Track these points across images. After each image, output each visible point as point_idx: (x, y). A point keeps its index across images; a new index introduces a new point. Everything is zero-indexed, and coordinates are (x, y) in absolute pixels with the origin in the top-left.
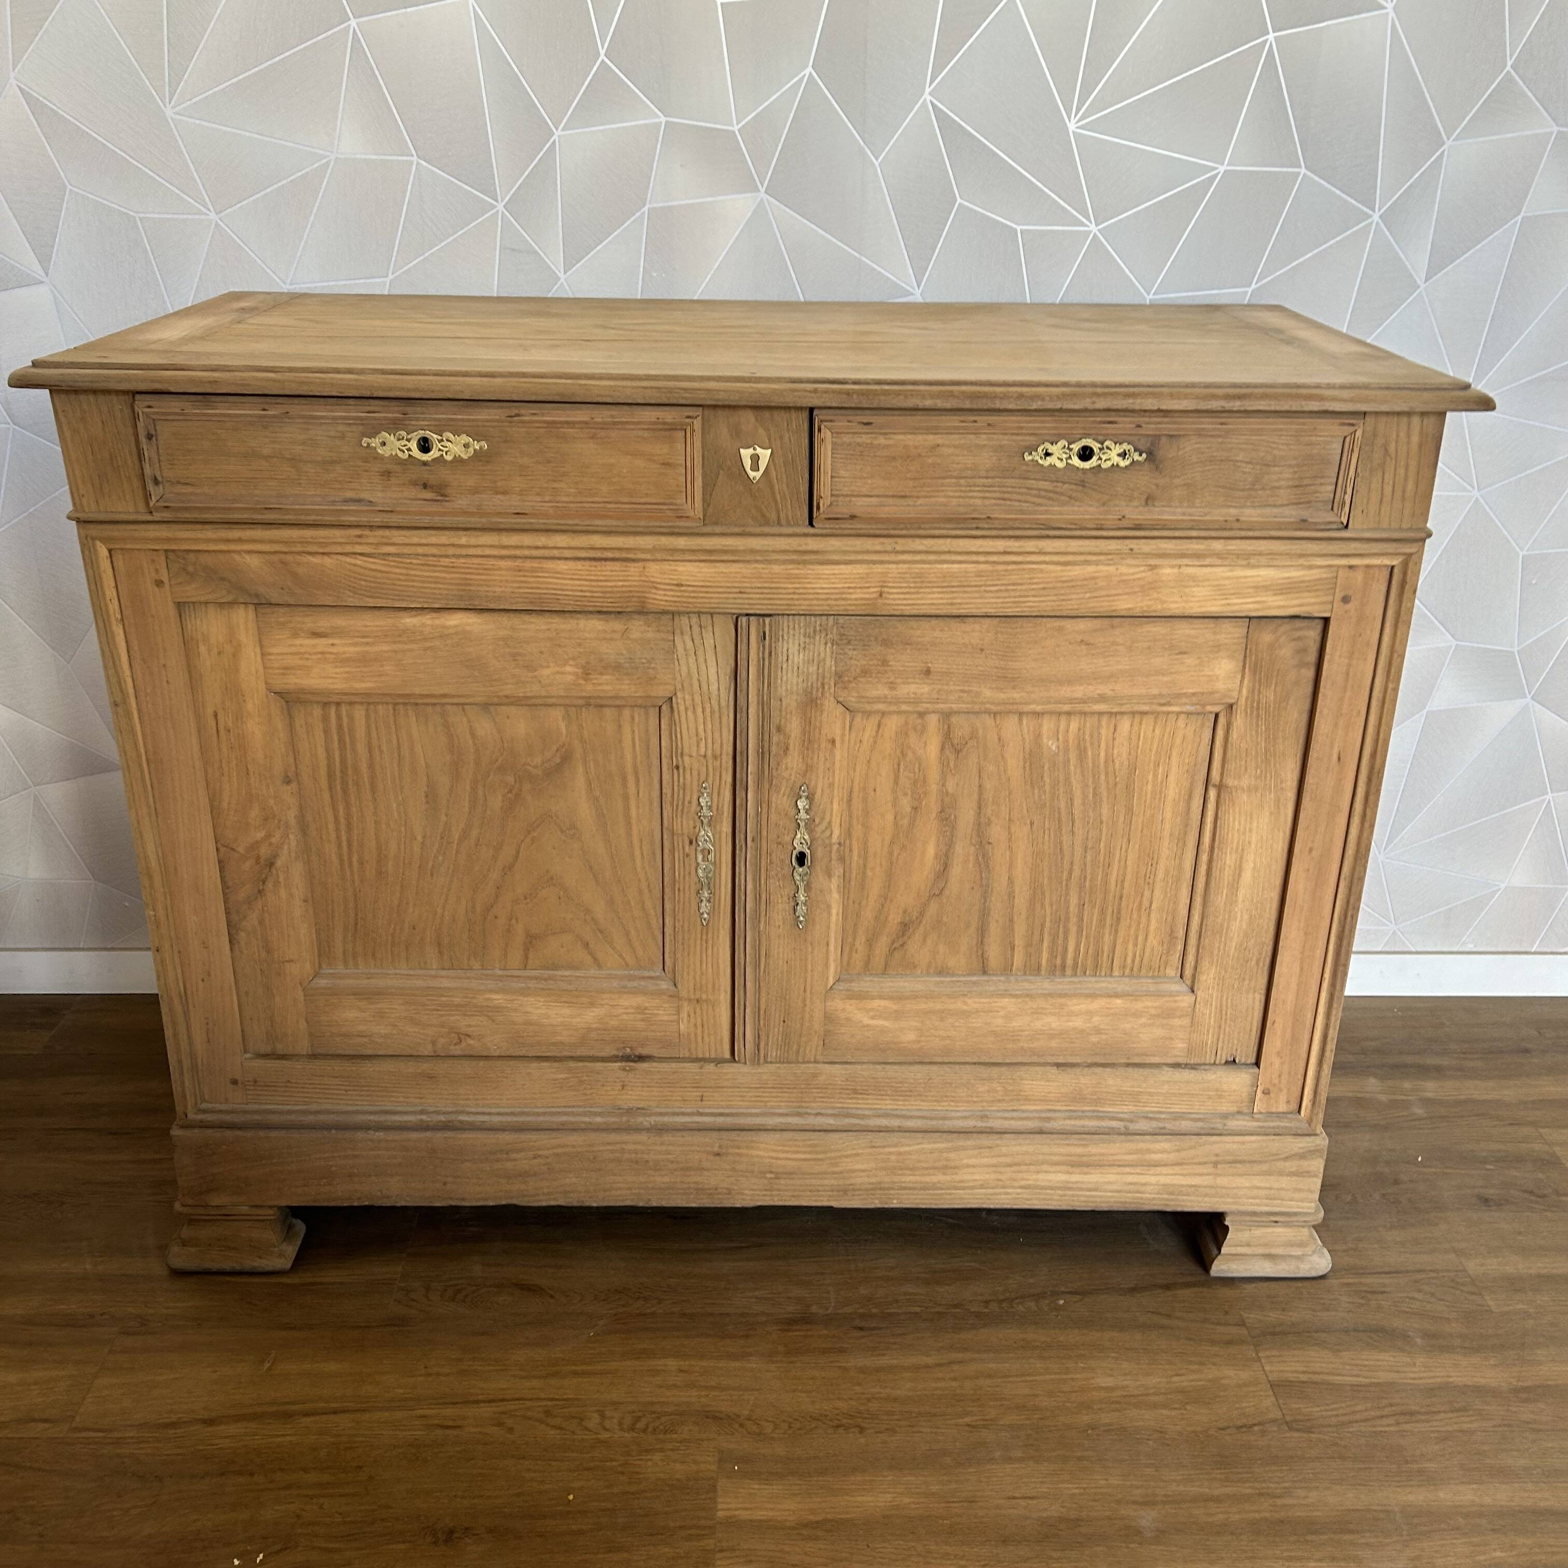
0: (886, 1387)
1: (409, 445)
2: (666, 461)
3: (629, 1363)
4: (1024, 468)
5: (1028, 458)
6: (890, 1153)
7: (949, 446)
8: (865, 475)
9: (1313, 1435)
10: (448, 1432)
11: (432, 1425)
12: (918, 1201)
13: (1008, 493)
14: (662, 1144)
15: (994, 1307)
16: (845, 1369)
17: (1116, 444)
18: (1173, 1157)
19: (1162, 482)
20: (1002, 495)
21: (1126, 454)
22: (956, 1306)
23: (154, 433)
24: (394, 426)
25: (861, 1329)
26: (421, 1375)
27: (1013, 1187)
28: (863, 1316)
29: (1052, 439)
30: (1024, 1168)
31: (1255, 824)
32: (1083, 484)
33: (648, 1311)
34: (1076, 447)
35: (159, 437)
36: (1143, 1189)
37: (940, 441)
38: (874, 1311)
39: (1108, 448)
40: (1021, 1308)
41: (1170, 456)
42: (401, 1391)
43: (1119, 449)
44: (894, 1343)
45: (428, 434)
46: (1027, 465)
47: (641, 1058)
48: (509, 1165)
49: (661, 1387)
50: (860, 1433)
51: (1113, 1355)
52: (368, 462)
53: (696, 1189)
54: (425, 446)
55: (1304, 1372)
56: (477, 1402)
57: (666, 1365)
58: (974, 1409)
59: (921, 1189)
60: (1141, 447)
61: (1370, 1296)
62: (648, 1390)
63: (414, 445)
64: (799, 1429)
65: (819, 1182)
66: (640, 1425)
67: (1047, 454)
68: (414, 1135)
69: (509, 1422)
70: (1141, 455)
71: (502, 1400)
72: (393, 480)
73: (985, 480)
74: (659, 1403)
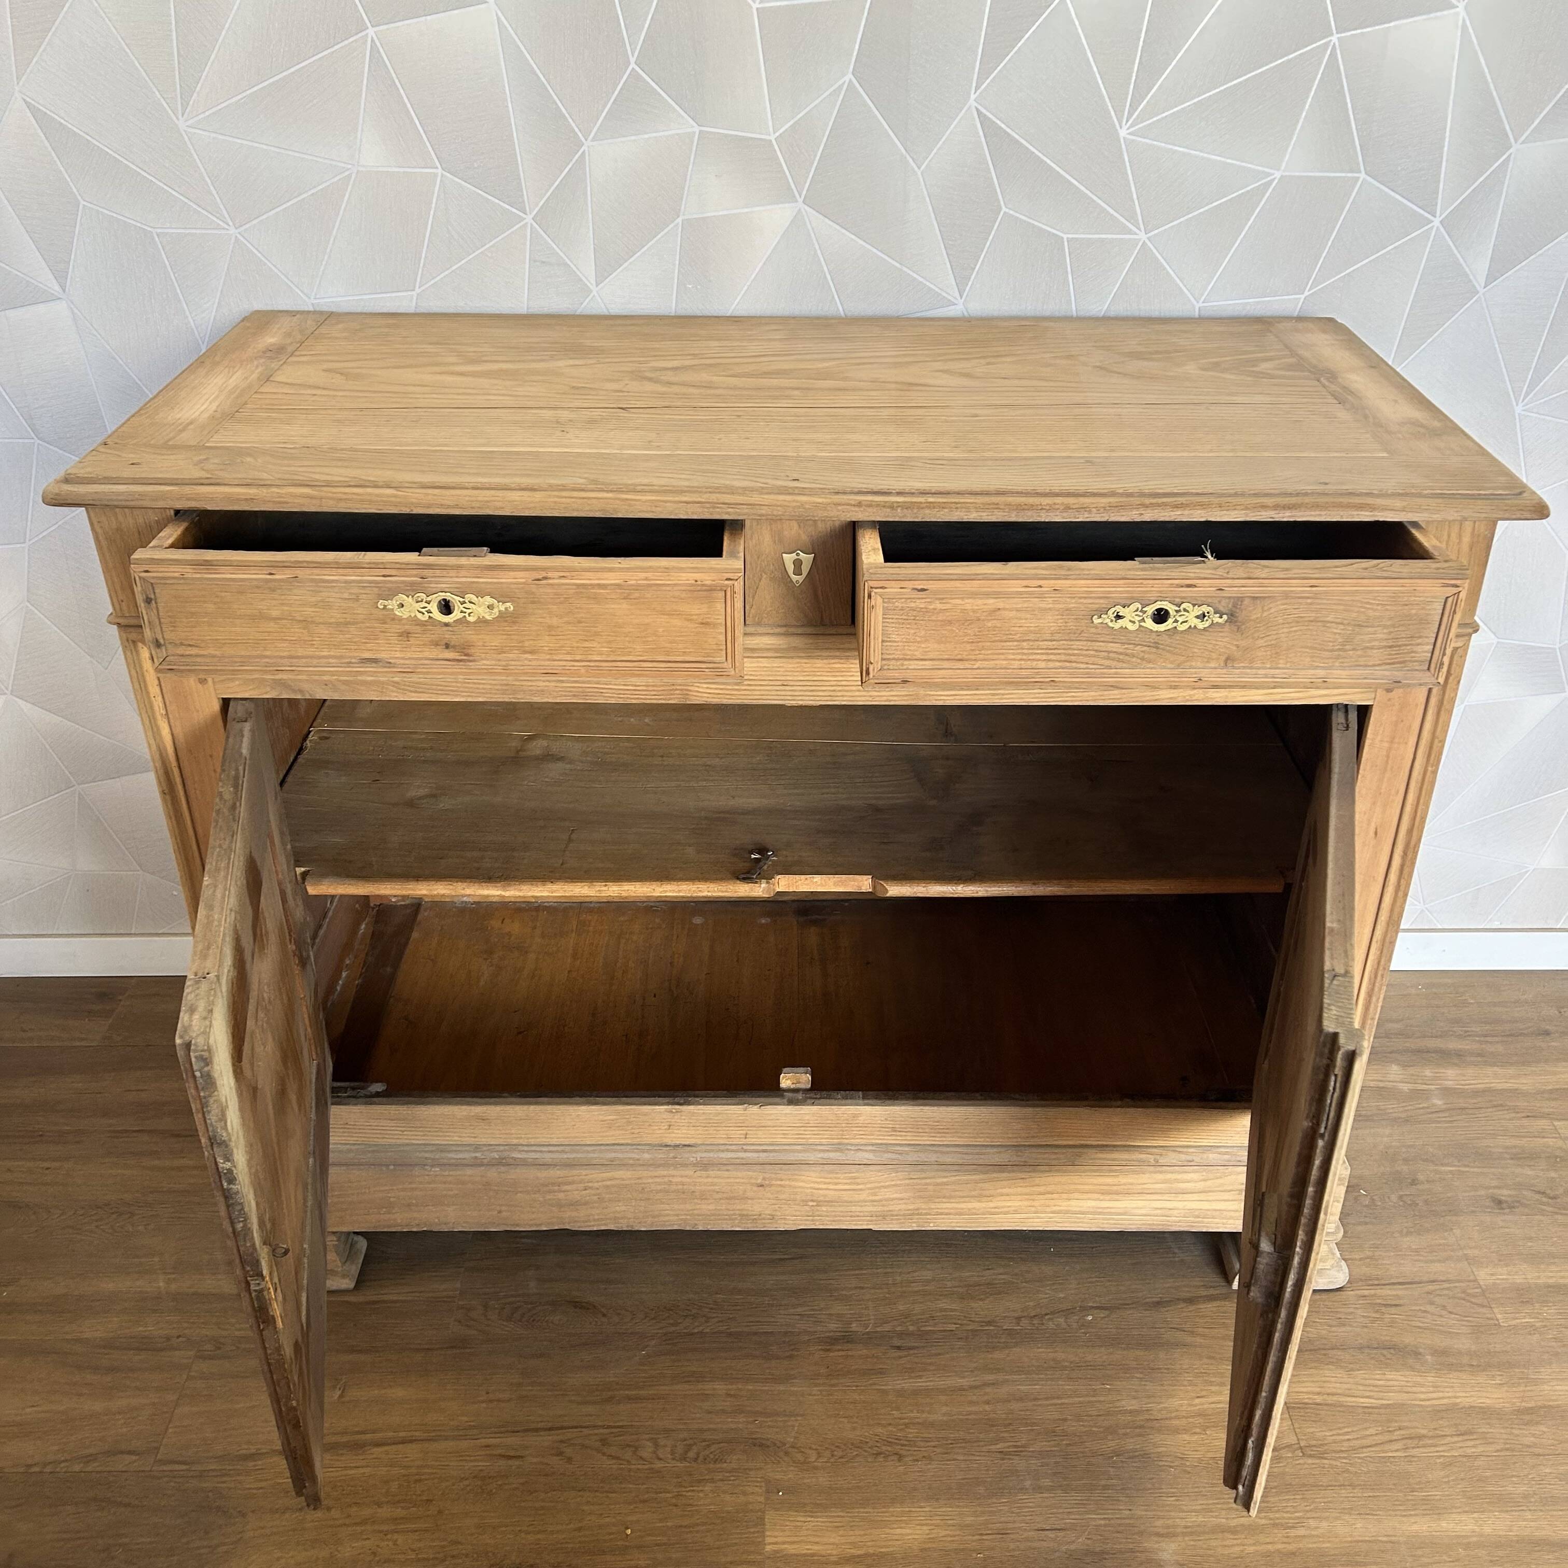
0: (923, 1412)
1: (429, 607)
2: (704, 621)
3: (678, 1387)
4: (1093, 630)
5: (1096, 620)
6: (927, 1184)
7: (1011, 610)
8: (919, 639)
9: (1326, 1461)
10: (510, 1462)
11: (495, 1455)
12: (953, 1224)
13: (1074, 655)
14: (708, 1177)
15: (1025, 1322)
16: (885, 1392)
17: (1194, 605)
18: (1200, 1186)
19: (1243, 643)
20: (1067, 658)
21: (1204, 616)
22: (989, 1323)
23: (153, 597)
24: (411, 589)
25: (899, 1348)
26: (483, 1402)
27: (1046, 1212)
28: (901, 1335)
29: (1123, 602)
30: (1055, 1196)
32: (1156, 645)
33: (696, 1331)
34: (1151, 609)
35: (159, 601)
36: (1171, 1212)
37: (1001, 605)
38: (911, 1328)
39: (1185, 610)
40: (1051, 1325)
41: (1254, 617)
42: (465, 1419)
43: (1198, 611)
44: (931, 1364)
45: (448, 596)
46: (1096, 627)
48: (561, 1196)
49: (710, 1413)
50: (899, 1461)
51: (1138, 1375)
52: (385, 623)
53: (740, 1215)
54: (446, 608)
55: (1318, 1394)
56: (537, 1430)
57: (714, 1389)
58: (1005, 1435)
59: (956, 1214)
60: (1222, 609)
61: (1383, 1309)
62: (698, 1415)
63: (434, 607)
64: (841, 1457)
65: (859, 1209)
66: (691, 1454)
67: (1118, 617)
68: (469, 1171)
69: (569, 1451)
70: (1221, 617)
71: (562, 1428)
72: (412, 641)
73: (1050, 643)
74: (709, 1430)
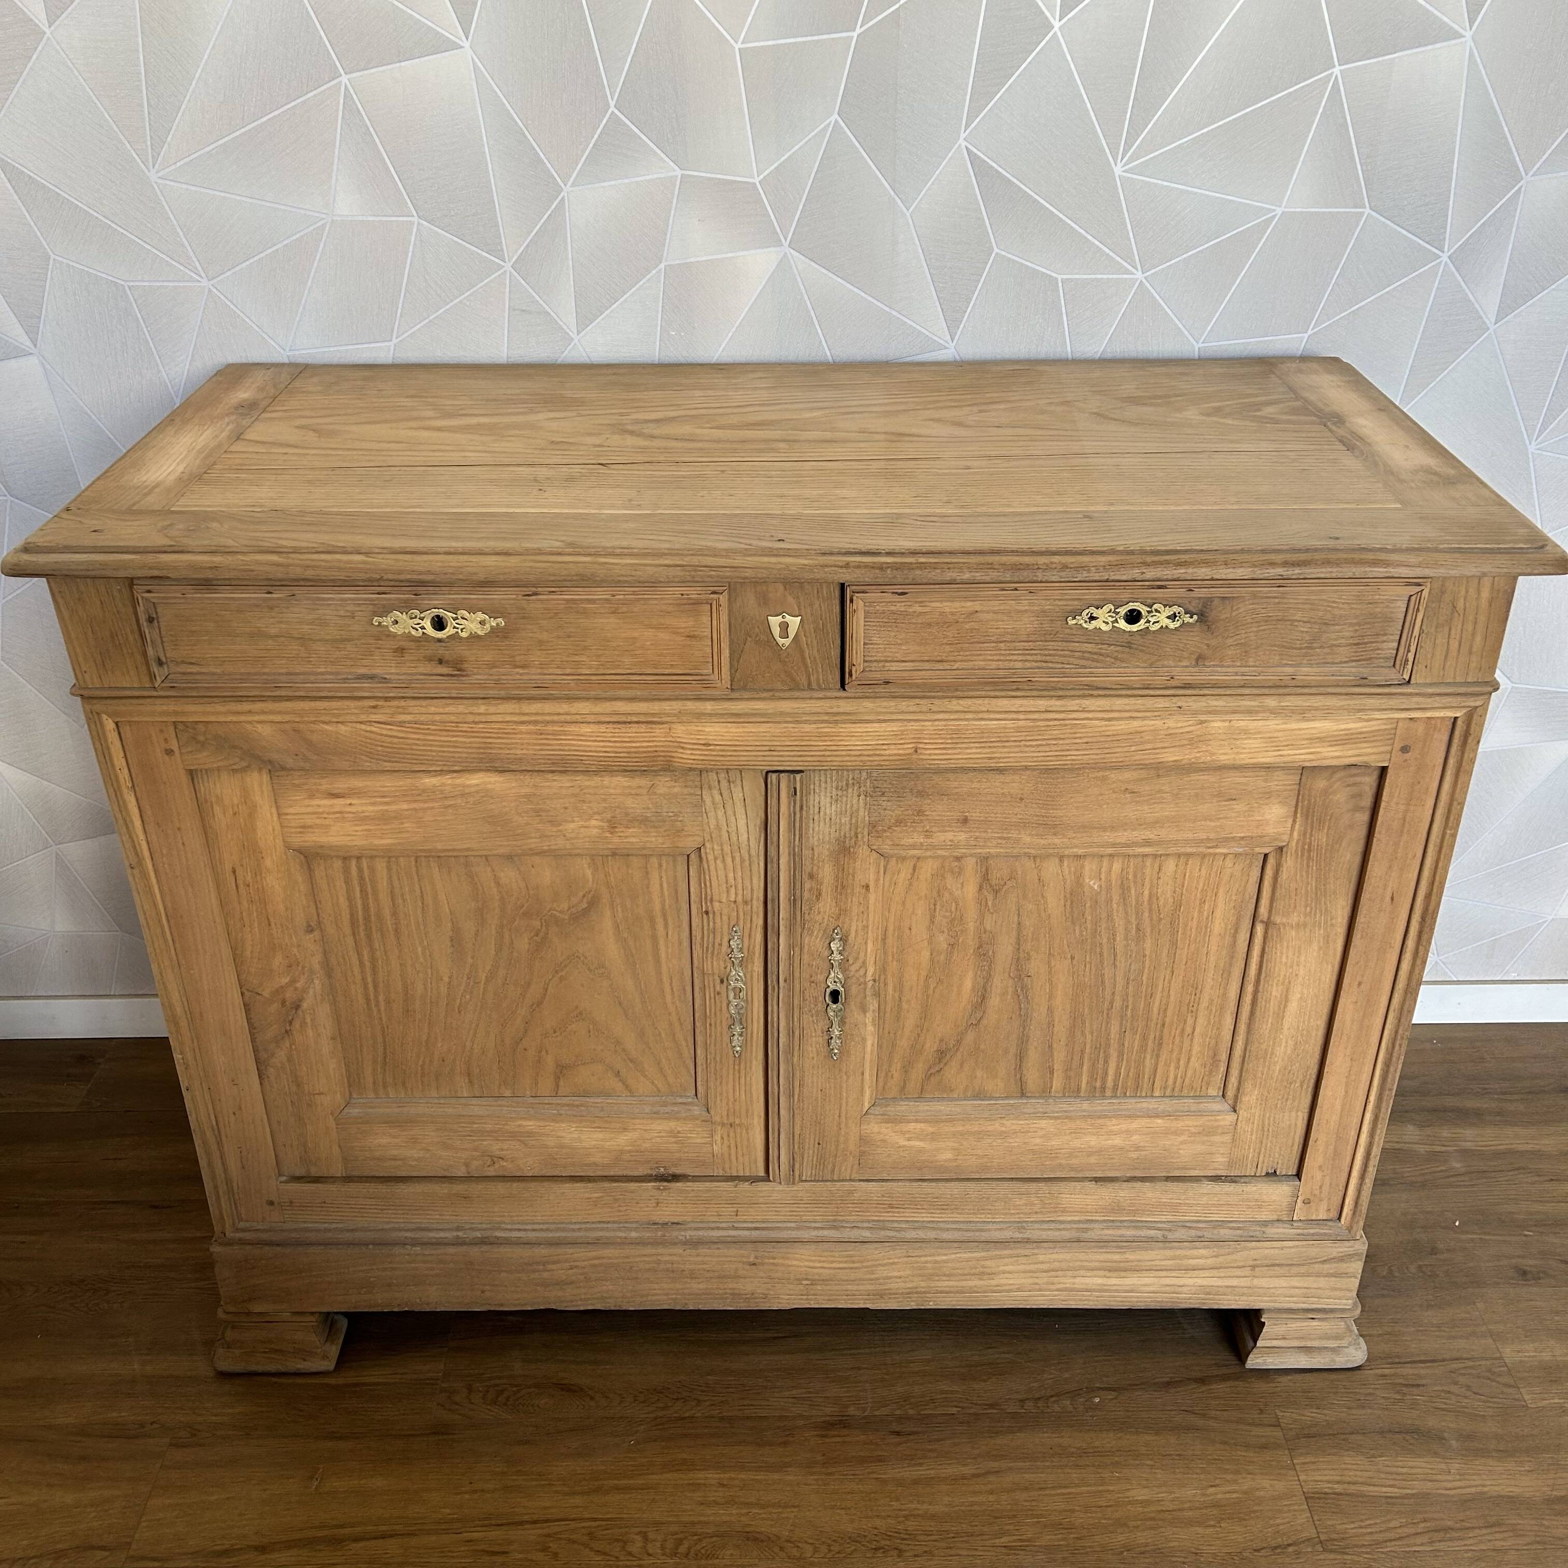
0: (924, 1502)
1: (423, 623)
2: (692, 634)
3: (669, 1475)
4: (1068, 631)
5: (1071, 621)
6: (926, 1262)
7: (988, 612)
8: (899, 641)
9: (1347, 1556)
10: (494, 1558)
11: (479, 1551)
12: (954, 1303)
13: (1050, 655)
14: (698, 1255)
15: (1030, 1406)
16: (884, 1482)
17: (1165, 606)
18: (1210, 1262)
19: (1213, 642)
20: (1044, 658)
21: (1175, 616)
22: (992, 1406)
23: (155, 616)
24: (405, 607)
25: (898, 1433)
26: (466, 1492)
27: (1050, 1290)
28: (900, 1419)
29: (1097, 603)
30: (1060, 1273)
31: (1303, 958)
32: (1129, 645)
33: (687, 1415)
34: (1123, 610)
35: (160, 620)
36: (1180, 1289)
37: (978, 608)
38: (911, 1412)
39: (1156, 610)
40: (1056, 1408)
41: (1223, 617)
42: (448, 1511)
43: (1168, 612)
44: (930, 1451)
45: (441, 612)
46: (1071, 628)
47: (675, 1178)
48: (546, 1275)
49: (702, 1504)
51: (1148, 1462)
52: (380, 640)
53: (732, 1294)
54: (439, 624)
55: (1338, 1482)
56: (522, 1523)
57: (706, 1478)
58: (1011, 1527)
59: (957, 1292)
60: (1192, 609)
61: (1404, 1390)
62: (689, 1507)
63: (427, 624)
65: (855, 1288)
66: (682, 1548)
67: (1092, 618)
68: (451, 1250)
69: (554, 1546)
70: (1191, 617)
71: (547, 1521)
72: (407, 657)
73: (1026, 644)
74: (701, 1523)
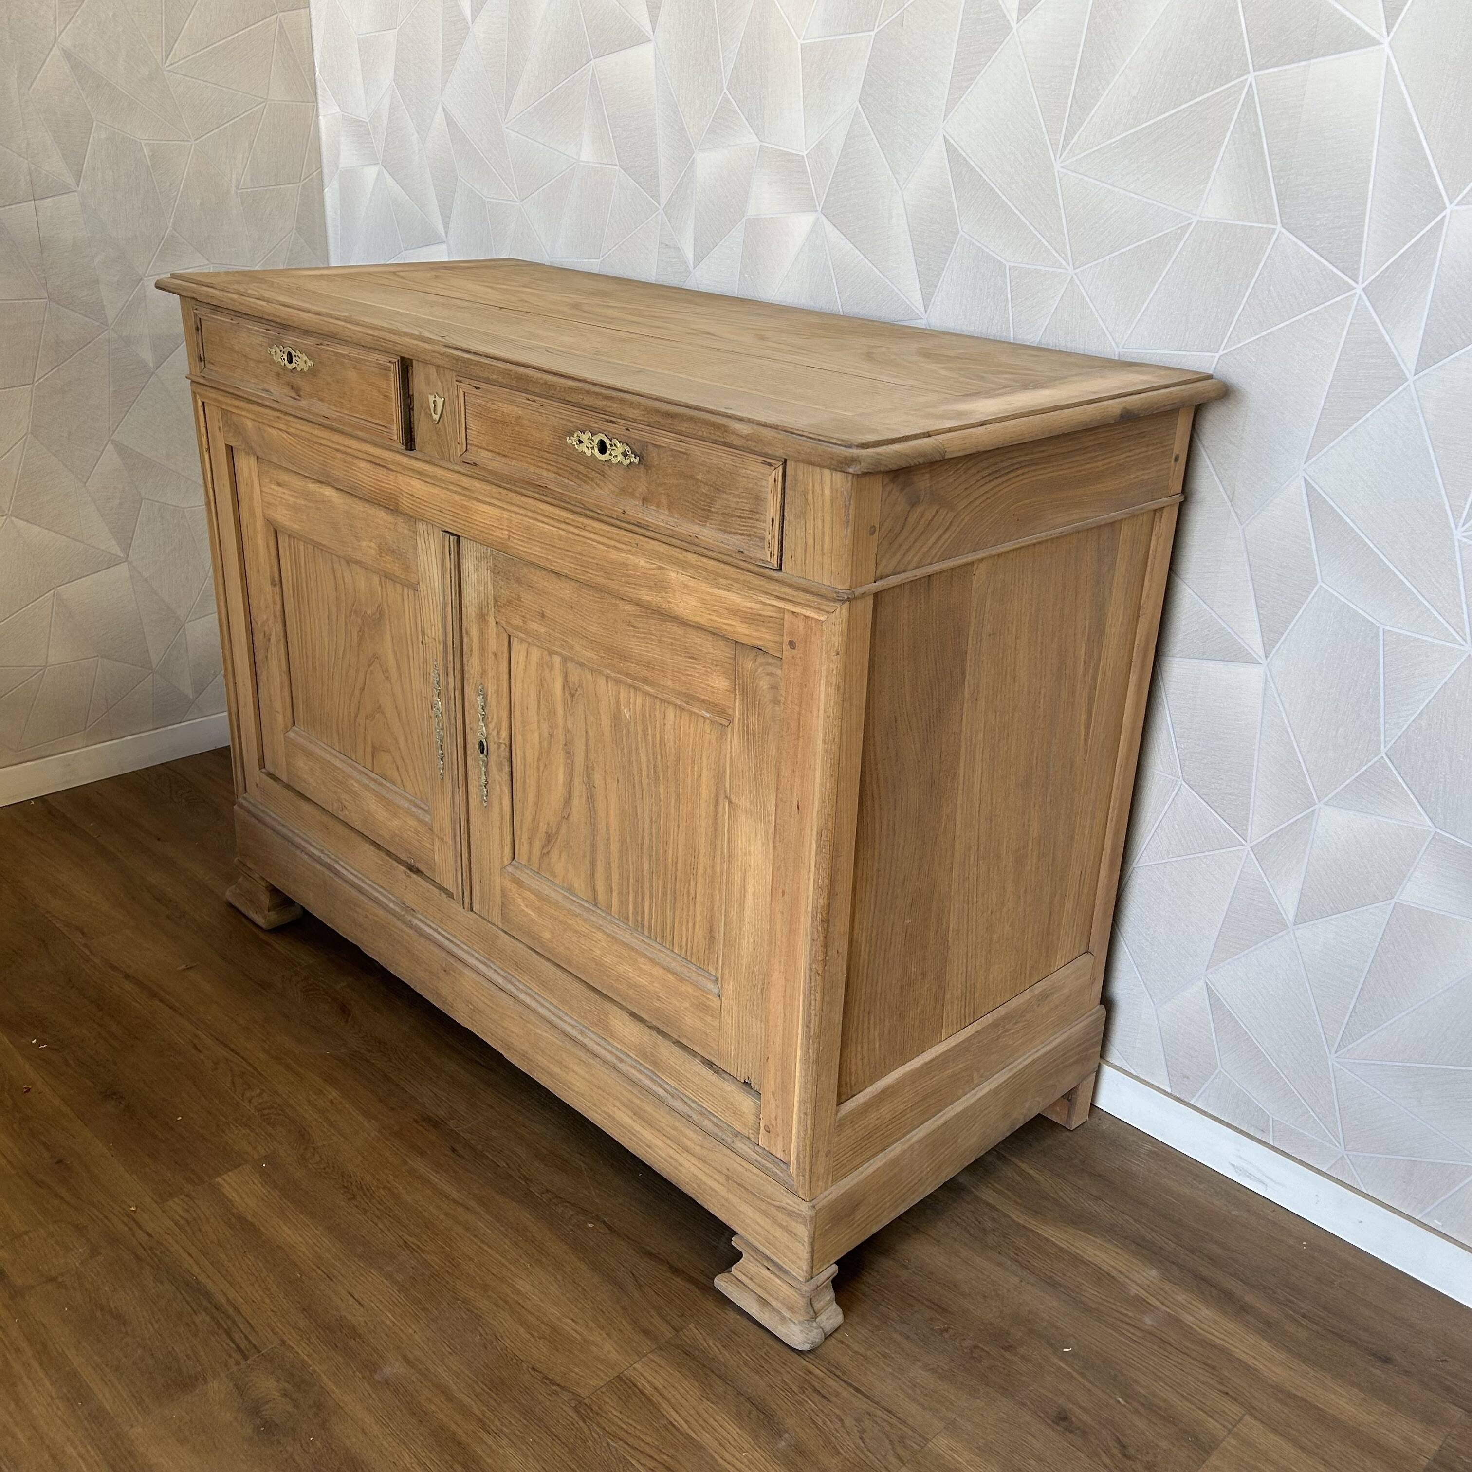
12: (548, 1084)
14: (421, 945)
15: (547, 1196)
18: (698, 1150)
22: (526, 1179)
25: (454, 1151)
28: (468, 1145)
40: (560, 1209)
47: (417, 871)
49: (309, 1101)
53: (437, 993)
56: (227, 1046)
57: (330, 1093)
61: (809, 1391)
62: (301, 1098)
66: (266, 1111)
74: (293, 1108)
